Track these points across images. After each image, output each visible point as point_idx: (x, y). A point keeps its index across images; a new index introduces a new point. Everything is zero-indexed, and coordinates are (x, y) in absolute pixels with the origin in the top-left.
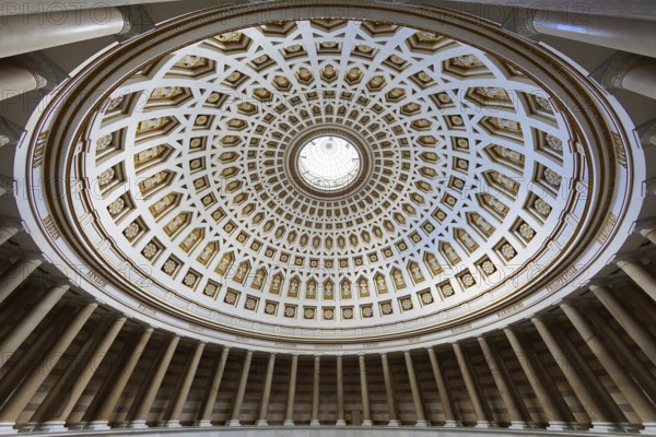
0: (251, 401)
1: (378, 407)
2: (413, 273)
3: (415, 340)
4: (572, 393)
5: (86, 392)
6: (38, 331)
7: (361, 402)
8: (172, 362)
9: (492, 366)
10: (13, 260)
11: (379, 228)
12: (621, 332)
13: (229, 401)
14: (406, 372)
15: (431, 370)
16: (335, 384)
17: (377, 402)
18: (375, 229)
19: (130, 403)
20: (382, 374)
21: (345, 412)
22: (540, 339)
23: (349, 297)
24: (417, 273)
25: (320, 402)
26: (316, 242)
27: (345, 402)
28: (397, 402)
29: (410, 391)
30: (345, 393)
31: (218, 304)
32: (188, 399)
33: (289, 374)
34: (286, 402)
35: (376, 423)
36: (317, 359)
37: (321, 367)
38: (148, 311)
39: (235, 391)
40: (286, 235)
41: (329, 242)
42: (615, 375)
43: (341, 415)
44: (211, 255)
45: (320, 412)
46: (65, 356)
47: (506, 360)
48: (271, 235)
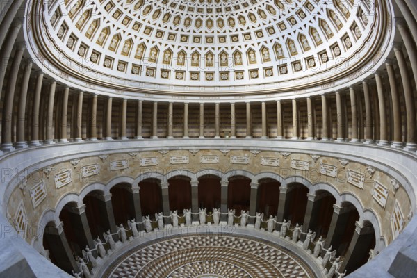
0: (162, 127)
1: (241, 130)
2: (277, 52)
3: (270, 96)
4: (336, 127)
5: (82, 127)
6: (55, 104)
7: (230, 127)
8: (113, 111)
9: (309, 113)
10: (36, 77)
11: (254, 15)
12: (364, 104)
13: (149, 127)
14: (261, 113)
15: (276, 112)
16: (214, 118)
17: (240, 127)
18: (250, 15)
19: (101, 130)
20: (245, 113)
21: (220, 132)
22: (335, 102)
23: (226, 64)
24: (280, 52)
25: (204, 127)
26: (198, 23)
27: (220, 127)
28: (252, 127)
29: (261, 123)
30: (220, 123)
31: (128, 75)
32: (127, 127)
33: (183, 113)
34: (183, 128)
35: (238, 137)
36: (202, 105)
37: (205, 109)
38: (91, 86)
39: (152, 123)
40: (172, 19)
41: (210, 23)
42: (354, 121)
43: (218, 133)
44: (116, 43)
45: (204, 132)
46: (68, 113)
47: (317, 110)
48: (159, 20)
